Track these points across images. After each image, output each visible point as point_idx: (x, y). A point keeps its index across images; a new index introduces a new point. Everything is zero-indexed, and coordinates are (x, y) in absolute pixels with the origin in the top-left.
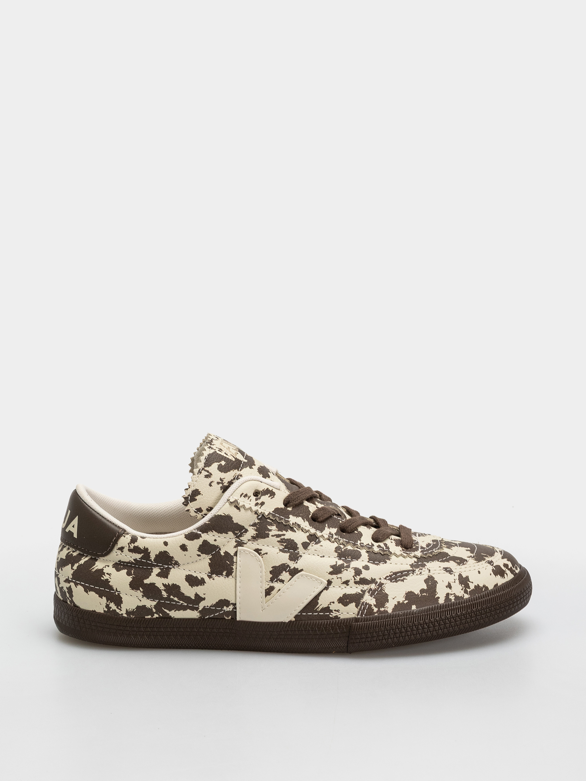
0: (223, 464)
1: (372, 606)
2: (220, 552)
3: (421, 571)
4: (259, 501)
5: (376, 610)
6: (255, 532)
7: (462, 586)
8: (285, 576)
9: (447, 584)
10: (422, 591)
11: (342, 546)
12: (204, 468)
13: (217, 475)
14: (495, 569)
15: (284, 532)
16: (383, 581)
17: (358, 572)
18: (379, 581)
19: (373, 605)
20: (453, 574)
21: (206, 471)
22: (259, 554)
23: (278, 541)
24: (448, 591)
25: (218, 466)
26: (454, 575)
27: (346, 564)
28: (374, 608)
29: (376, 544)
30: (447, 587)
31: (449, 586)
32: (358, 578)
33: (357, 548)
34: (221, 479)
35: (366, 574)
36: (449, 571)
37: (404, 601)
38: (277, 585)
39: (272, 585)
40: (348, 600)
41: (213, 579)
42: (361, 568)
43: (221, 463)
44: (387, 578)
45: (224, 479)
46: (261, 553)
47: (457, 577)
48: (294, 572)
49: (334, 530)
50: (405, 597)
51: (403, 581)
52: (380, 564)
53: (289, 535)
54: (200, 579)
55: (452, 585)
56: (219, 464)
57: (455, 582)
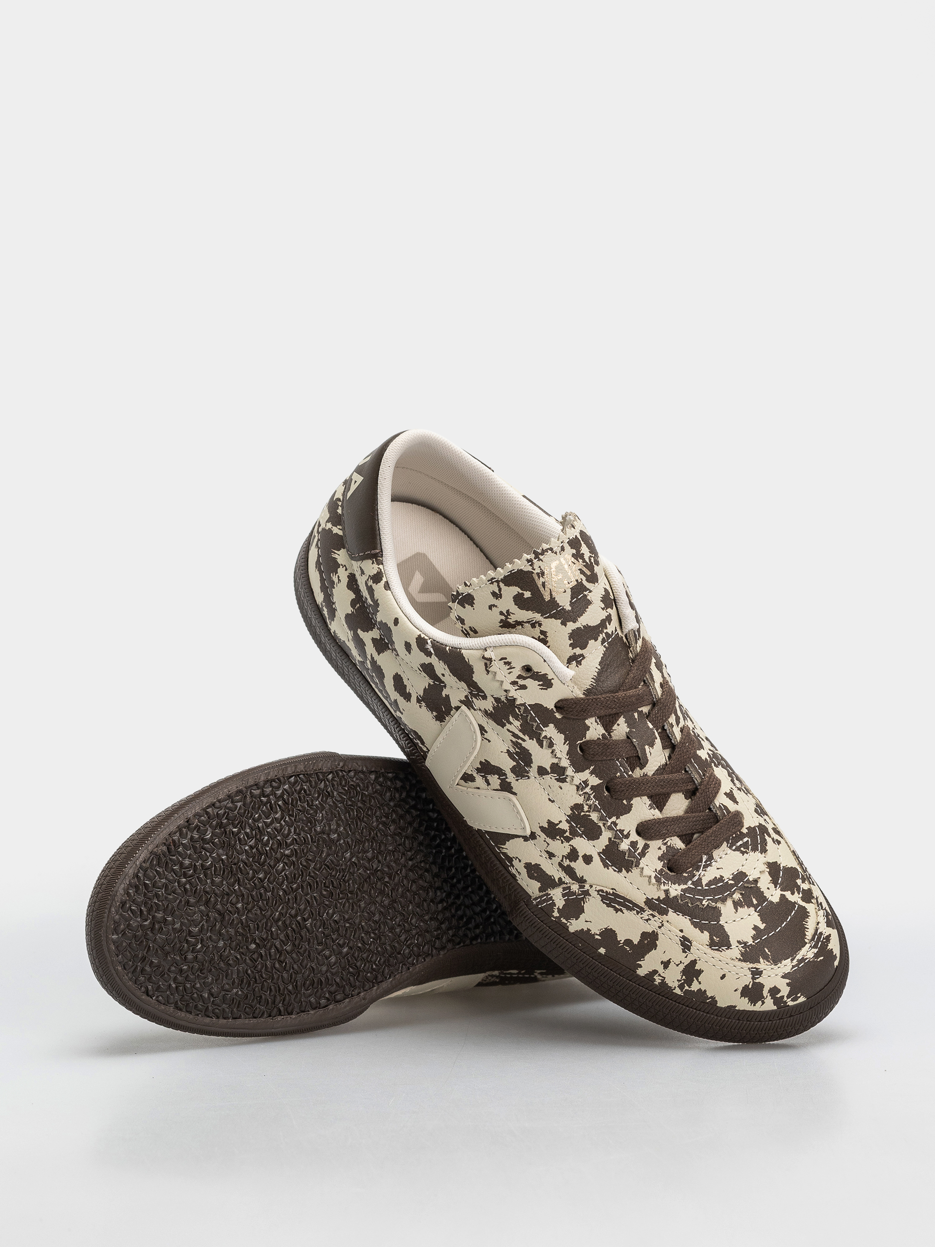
0: (525, 596)
1: (555, 906)
2: (443, 690)
3: (651, 917)
4: (521, 682)
5: (556, 914)
6: (491, 709)
7: (682, 977)
8: (495, 780)
9: (665, 960)
10: (628, 942)
11: (586, 808)
12: (500, 581)
13: (507, 602)
14: (750, 987)
15: (526, 738)
16: (593, 892)
17: (573, 855)
18: (587, 887)
19: (557, 907)
20: (687, 953)
21: (499, 586)
22: (482, 734)
23: (511, 740)
24: (660, 969)
25: (517, 593)
26: (686, 957)
27: (569, 835)
28: (556, 911)
29: (634, 837)
30: (662, 963)
31: (666, 964)
32: (566, 863)
33: (604, 825)
34: (508, 611)
35: (579, 866)
36: (686, 944)
37: (597, 935)
38: (479, 780)
39: (475, 775)
40: (536, 875)
41: (420, 707)
42: (581, 854)
43: (524, 592)
44: (600, 893)
45: (512, 614)
46: (484, 734)
47: (687, 962)
48: (506, 787)
49: (595, 781)
50: (601, 930)
51: (617, 910)
52: (610, 868)
53: (530, 745)
54: (408, 692)
55: (672, 965)
56: (522, 592)
57: (677, 965)
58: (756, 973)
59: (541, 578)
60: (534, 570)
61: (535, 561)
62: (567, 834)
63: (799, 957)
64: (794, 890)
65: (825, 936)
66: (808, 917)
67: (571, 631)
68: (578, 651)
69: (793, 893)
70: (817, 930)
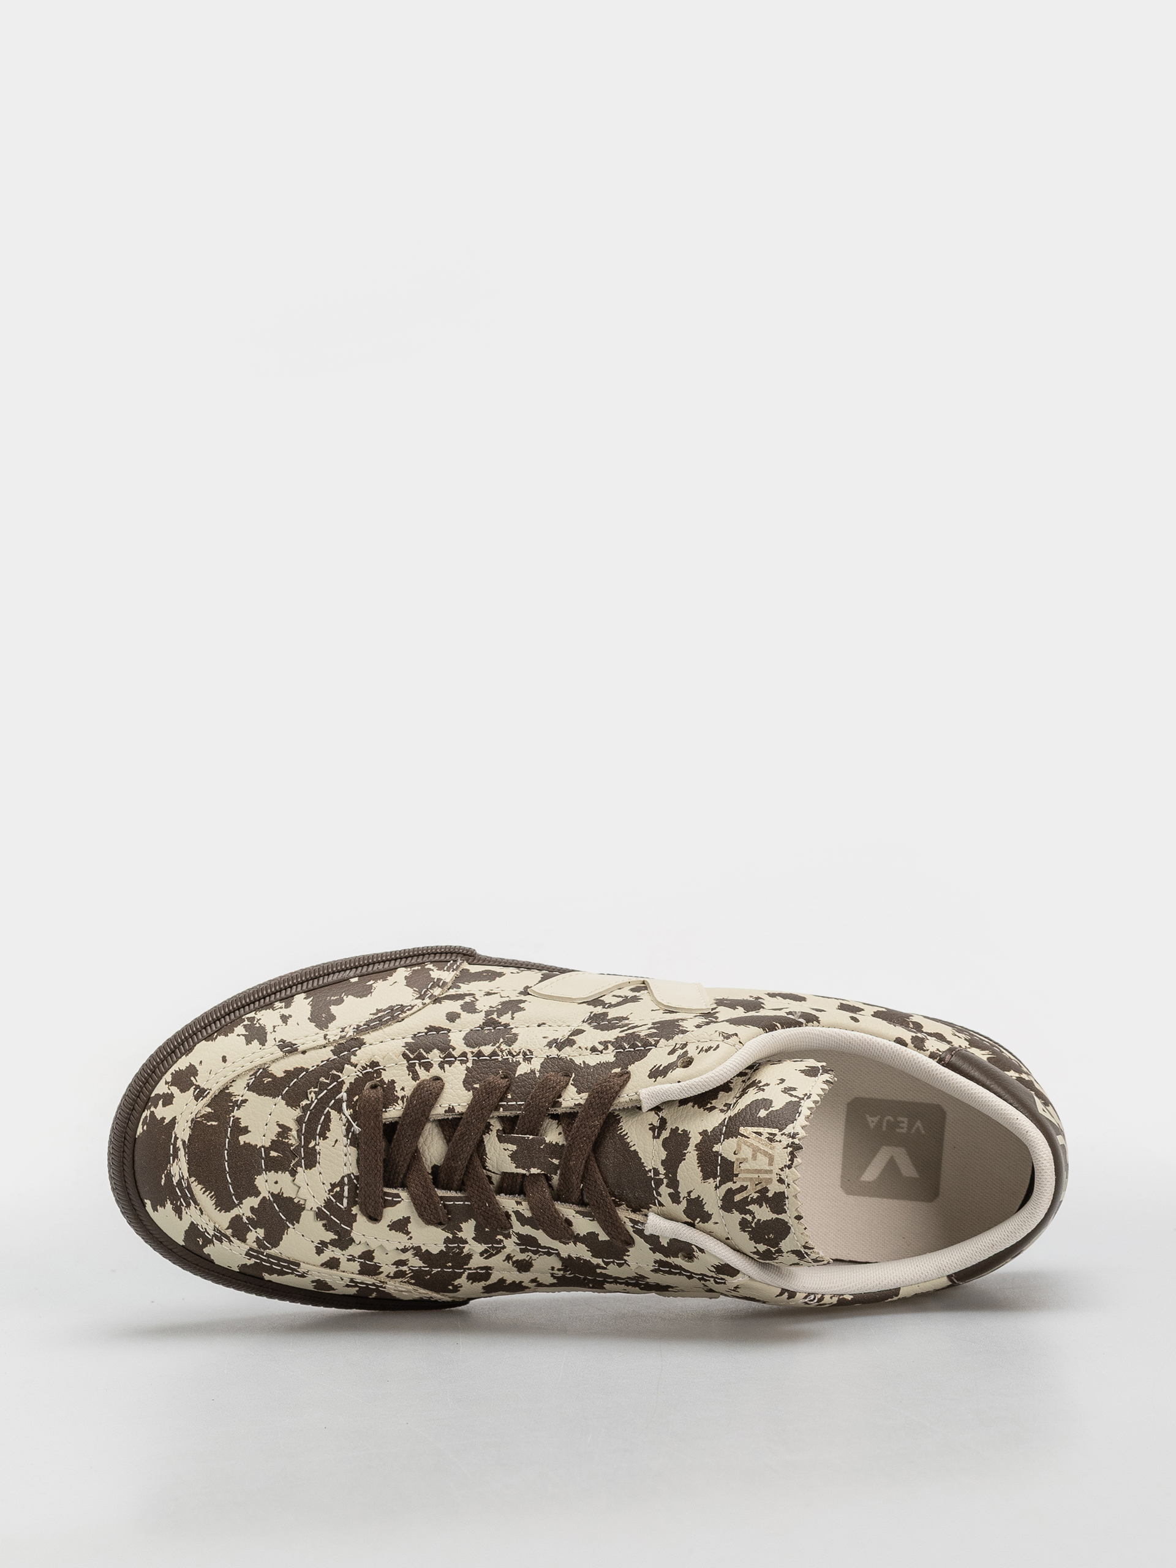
0: (762, 1111)
1: (437, 970)
3: (343, 1034)
4: (679, 1052)
5: (429, 966)
6: (681, 1025)
7: (260, 1025)
9: (290, 1021)
10: (340, 1001)
11: (504, 1047)
12: (800, 1100)
13: (773, 1094)
14: (192, 1078)
15: (623, 1034)
16: (419, 1002)
17: (470, 1008)
18: (427, 1001)
19: (435, 970)
20: (277, 1041)
21: (796, 1096)
23: (634, 1023)
24: (286, 1012)
25: (773, 1106)
26: (275, 1039)
27: (492, 1016)
29: (435, 1071)
30: (290, 1016)
31: (285, 1019)
32: (468, 1000)
33: (472, 1053)
34: (763, 1090)
35: (455, 1006)
36: (288, 1048)
37: (374, 984)
42: (464, 1014)
43: (767, 1112)
44: (410, 1007)
45: (757, 1092)
46: (665, 1010)
47: (270, 1037)
48: (595, 1003)
49: (523, 1069)
50: (374, 989)
51: (378, 1011)
52: (426, 1031)
53: (612, 1035)
55: (280, 1022)
56: (770, 1110)
57: (274, 1027)
58: (200, 1093)
59: (768, 1136)
60: (782, 1134)
61: (791, 1140)
62: (495, 1016)
63: (181, 1153)
64: (255, 1216)
65: (183, 1208)
66: (217, 1205)
67: (690, 1136)
68: (665, 1134)
69: (252, 1208)
70: (196, 1203)
